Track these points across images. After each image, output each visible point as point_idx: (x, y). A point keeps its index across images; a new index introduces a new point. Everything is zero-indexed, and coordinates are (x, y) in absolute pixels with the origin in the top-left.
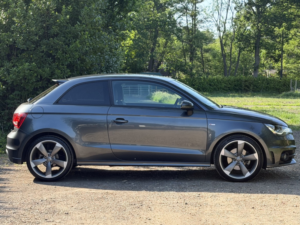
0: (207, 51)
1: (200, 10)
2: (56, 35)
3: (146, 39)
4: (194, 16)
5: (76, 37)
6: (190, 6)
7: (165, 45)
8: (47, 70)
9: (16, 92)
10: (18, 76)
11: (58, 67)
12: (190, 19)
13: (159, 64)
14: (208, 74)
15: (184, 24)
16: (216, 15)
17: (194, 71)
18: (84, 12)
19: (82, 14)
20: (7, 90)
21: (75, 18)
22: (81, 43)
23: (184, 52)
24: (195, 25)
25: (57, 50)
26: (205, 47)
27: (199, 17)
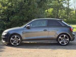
0: (72, 13)
1: (70, 3)
2: (24, 9)
3: (56, 10)
4: (68, 4)
5: (29, 9)
6: (67, 2)
7: (61, 12)
8: (22, 18)
9: (14, 24)
10: (14, 20)
11: (25, 17)
12: (67, 5)
13: (59, 17)
14: (72, 19)
15: (66, 6)
16: (74, 4)
17: (68, 19)
18: (32, 2)
19: (31, 3)
20: (12, 23)
21: (29, 4)
22: (31, 10)
23: (66, 13)
24: (68, 7)
25: (24, 12)
26: (71, 12)
27: (70, 5)
